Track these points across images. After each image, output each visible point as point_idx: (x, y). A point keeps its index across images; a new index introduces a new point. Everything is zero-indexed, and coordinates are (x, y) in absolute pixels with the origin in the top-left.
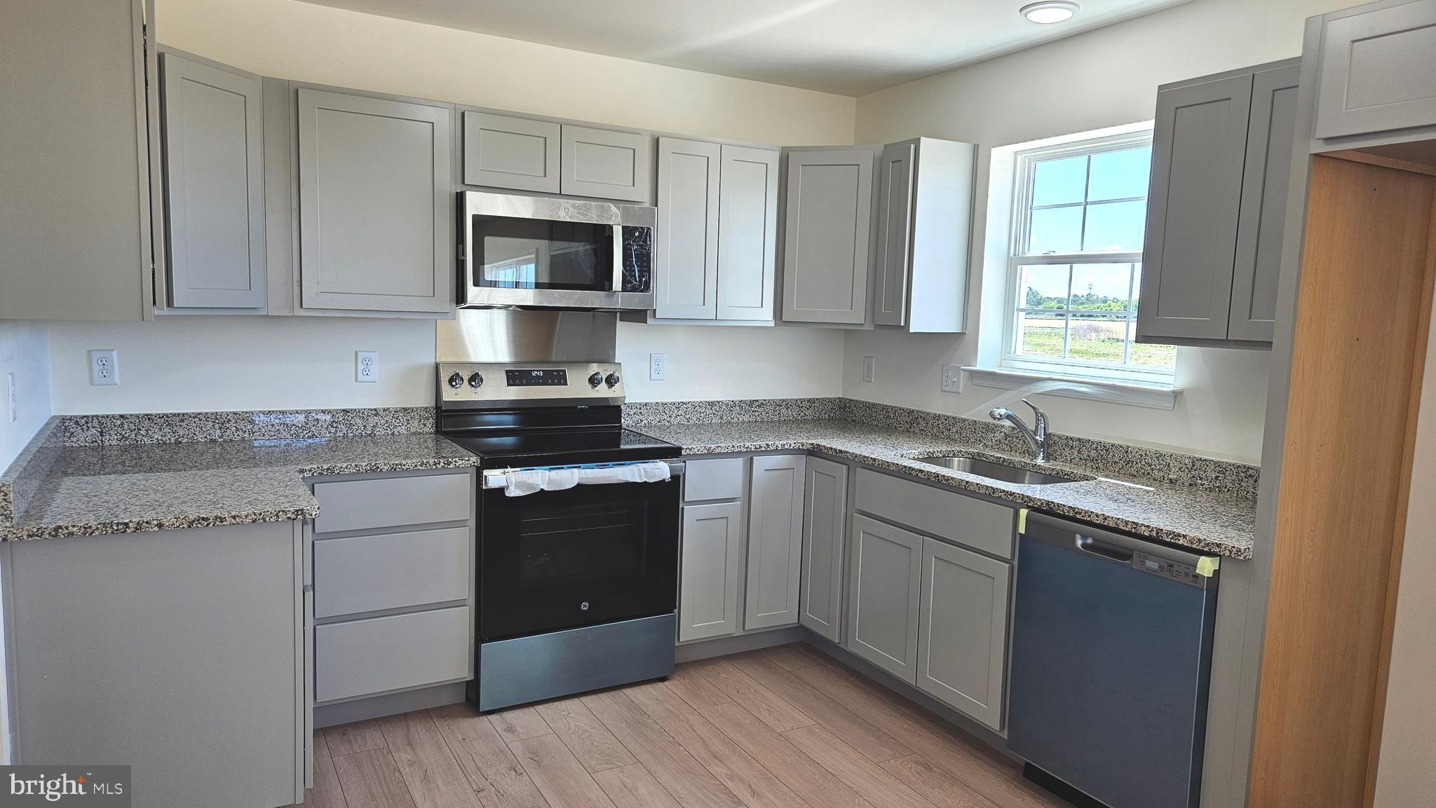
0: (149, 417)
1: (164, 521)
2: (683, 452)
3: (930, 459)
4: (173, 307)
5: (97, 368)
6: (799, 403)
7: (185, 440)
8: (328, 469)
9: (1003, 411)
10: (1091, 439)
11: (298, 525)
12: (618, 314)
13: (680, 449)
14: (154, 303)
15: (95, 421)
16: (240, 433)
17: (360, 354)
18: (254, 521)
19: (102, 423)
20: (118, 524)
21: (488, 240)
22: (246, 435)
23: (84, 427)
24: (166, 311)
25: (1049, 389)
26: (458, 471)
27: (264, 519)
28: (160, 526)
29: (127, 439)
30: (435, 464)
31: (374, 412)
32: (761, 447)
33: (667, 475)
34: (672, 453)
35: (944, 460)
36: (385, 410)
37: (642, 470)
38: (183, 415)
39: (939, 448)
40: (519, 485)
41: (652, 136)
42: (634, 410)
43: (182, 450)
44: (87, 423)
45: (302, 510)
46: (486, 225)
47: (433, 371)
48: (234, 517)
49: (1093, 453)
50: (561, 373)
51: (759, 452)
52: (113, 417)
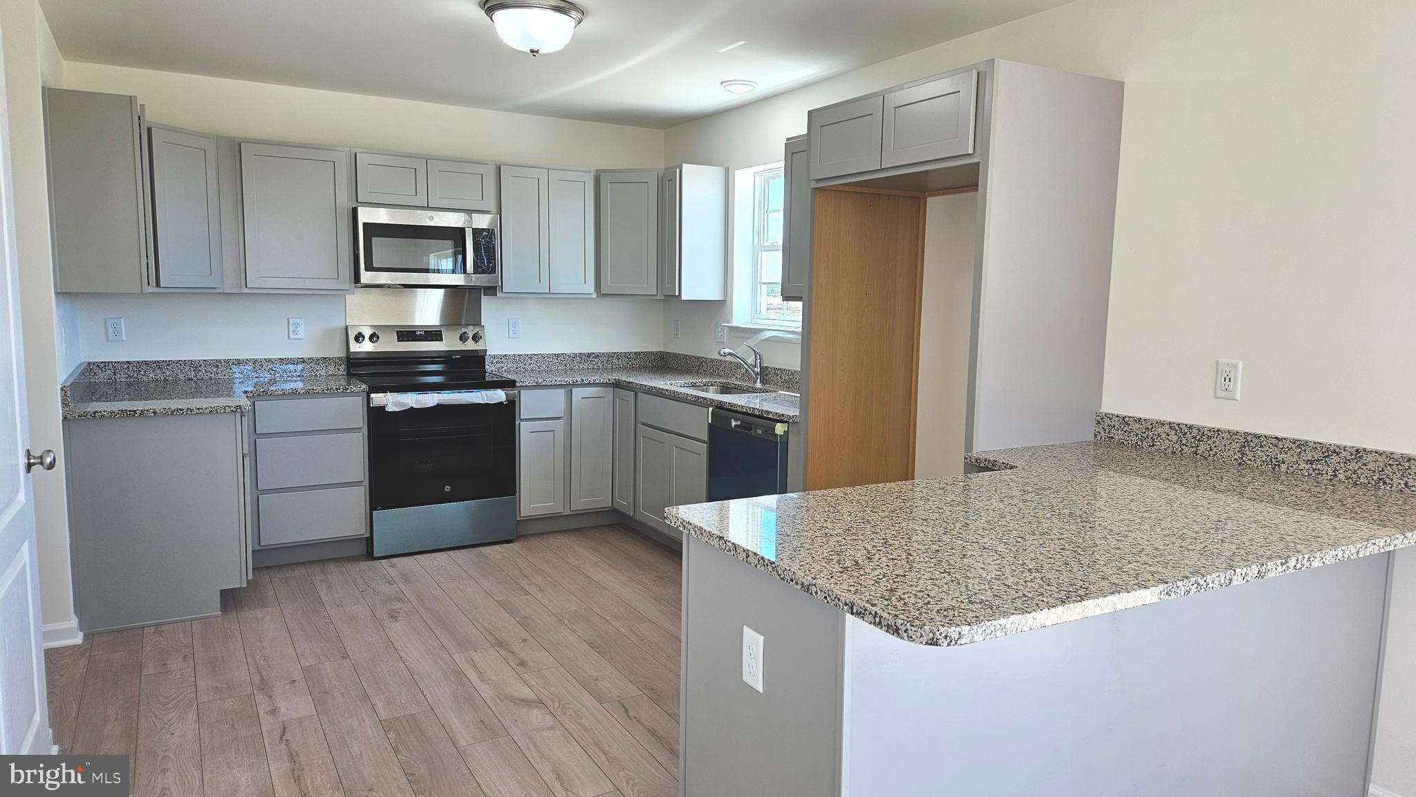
0: (146, 363)
1: (157, 410)
2: (517, 384)
3: (693, 386)
4: (160, 287)
5: (110, 330)
6: (627, 354)
7: (171, 378)
8: (263, 392)
9: (727, 351)
10: (786, 368)
11: (238, 415)
12: (482, 291)
13: (515, 381)
14: (149, 284)
15: (110, 365)
16: (208, 374)
17: (291, 320)
18: (211, 412)
19: (115, 366)
20: (130, 411)
21: (374, 240)
22: (213, 375)
23: (103, 369)
24: (157, 290)
25: (767, 337)
26: (353, 394)
27: (216, 411)
28: (155, 413)
29: (131, 377)
30: (337, 389)
31: (302, 360)
32: (577, 381)
33: (504, 399)
34: (508, 384)
35: (705, 387)
36: (309, 359)
37: (484, 395)
38: (169, 361)
39: (699, 380)
40: (394, 404)
41: (496, 165)
42: (496, 360)
43: (169, 386)
44: (105, 366)
45: (240, 406)
46: (374, 230)
47: (344, 331)
48: (198, 409)
49: (787, 378)
50: (438, 333)
51: (575, 385)
52: (122, 362)
